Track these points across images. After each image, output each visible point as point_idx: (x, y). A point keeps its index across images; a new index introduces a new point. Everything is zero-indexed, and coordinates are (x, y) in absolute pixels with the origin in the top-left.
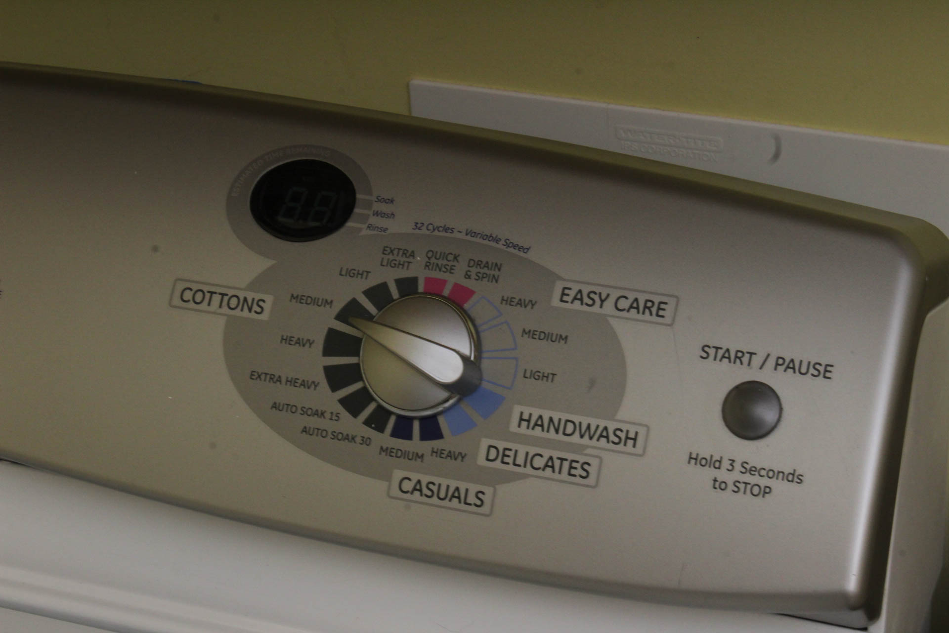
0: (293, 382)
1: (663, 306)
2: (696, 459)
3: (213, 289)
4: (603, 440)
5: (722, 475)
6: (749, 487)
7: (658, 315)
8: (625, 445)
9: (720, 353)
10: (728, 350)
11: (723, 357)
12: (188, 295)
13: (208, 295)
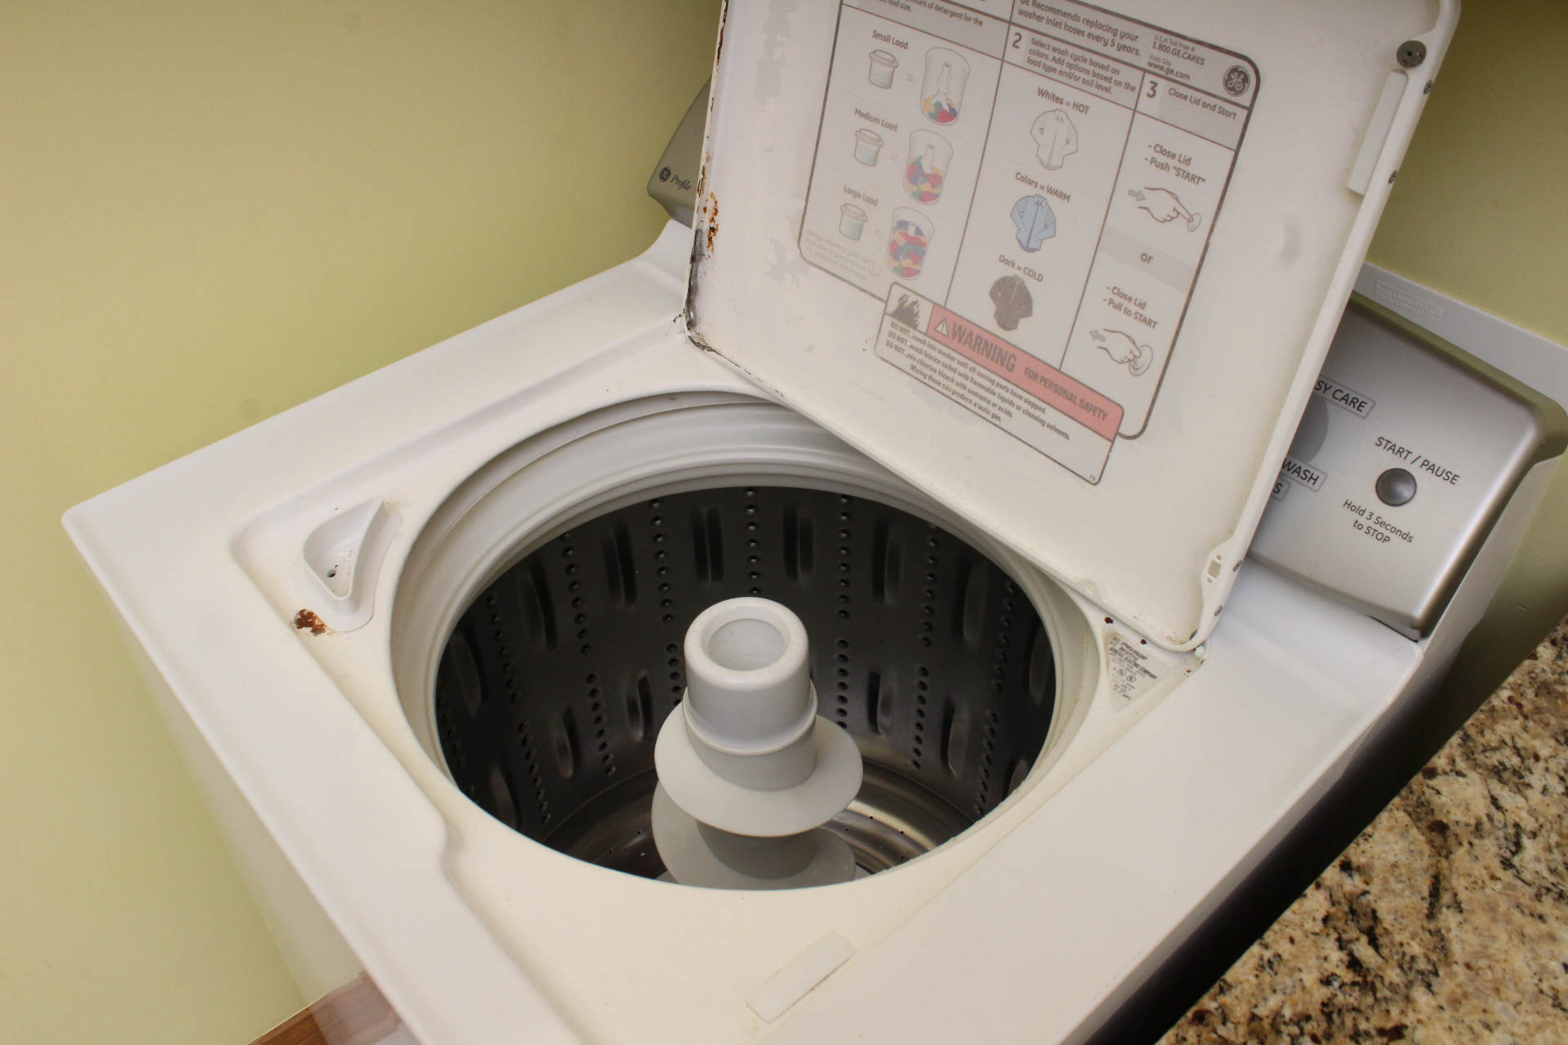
1: (1363, 404)
2: (1349, 505)
4: (1296, 474)
5: (1362, 520)
6: (1376, 533)
7: (1358, 409)
8: (1308, 481)
9: (1389, 445)
10: (1395, 445)
11: (1390, 448)
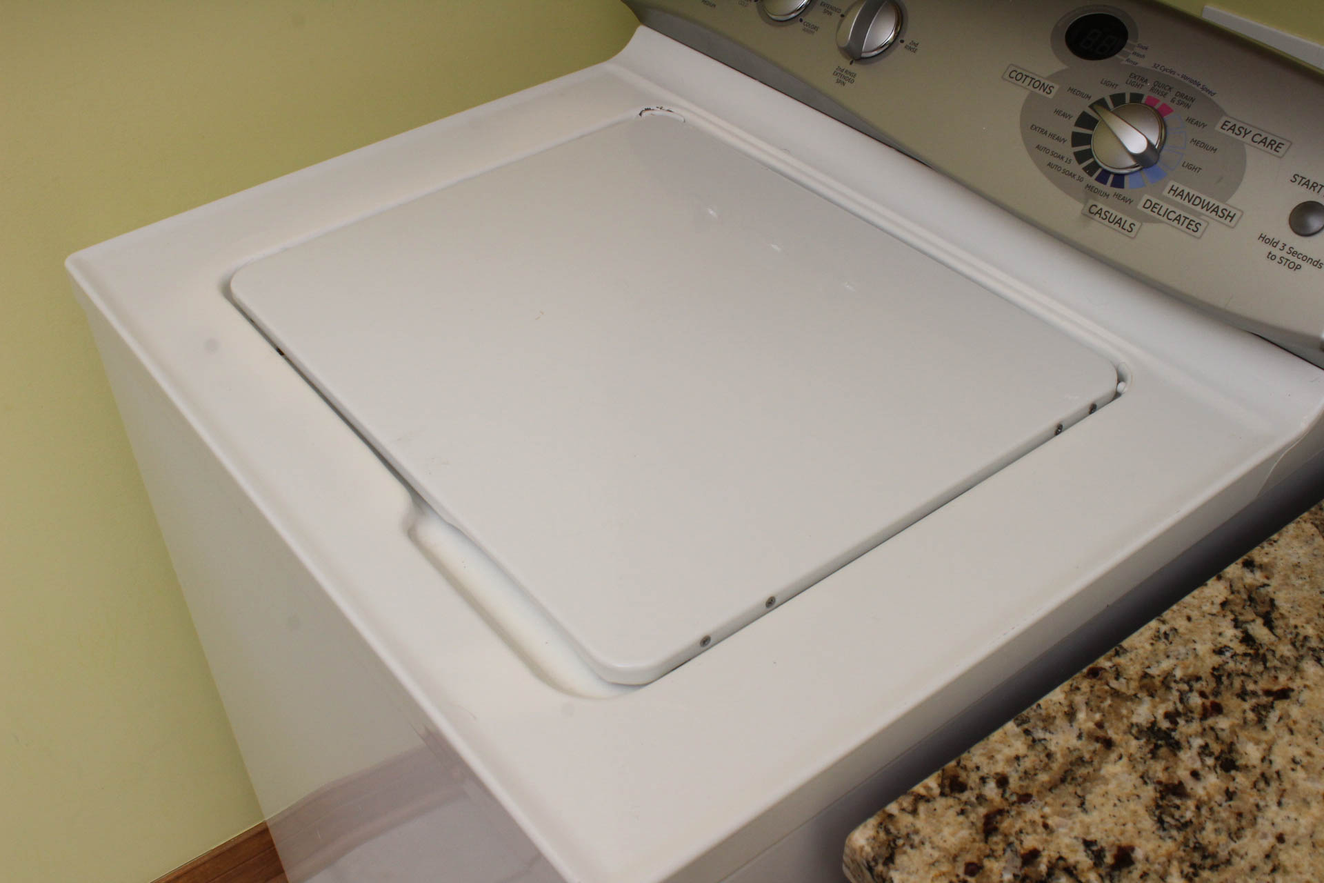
0: (1052, 136)
1: (1280, 145)
2: (1264, 238)
3: (1027, 74)
4: (1214, 213)
5: (1276, 251)
6: (1288, 262)
7: (1275, 150)
8: (1225, 219)
9: (1304, 181)
10: (1309, 181)
11: (1304, 184)
12: (1014, 75)
13: (1024, 77)
